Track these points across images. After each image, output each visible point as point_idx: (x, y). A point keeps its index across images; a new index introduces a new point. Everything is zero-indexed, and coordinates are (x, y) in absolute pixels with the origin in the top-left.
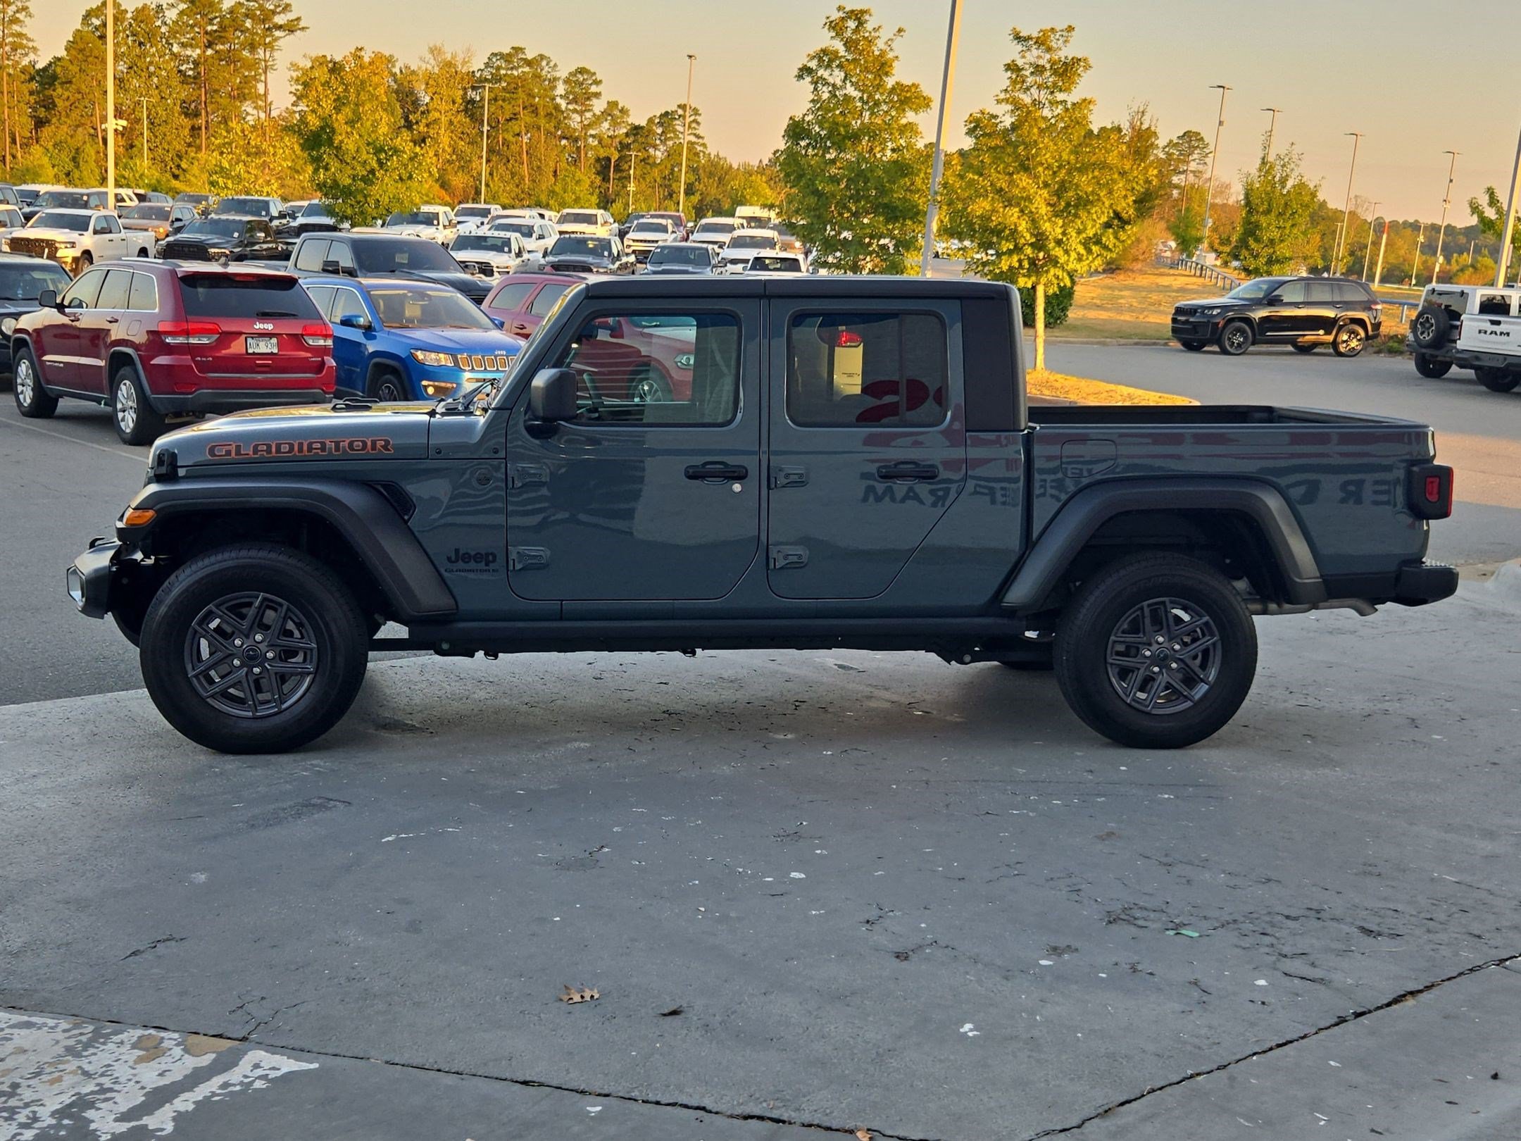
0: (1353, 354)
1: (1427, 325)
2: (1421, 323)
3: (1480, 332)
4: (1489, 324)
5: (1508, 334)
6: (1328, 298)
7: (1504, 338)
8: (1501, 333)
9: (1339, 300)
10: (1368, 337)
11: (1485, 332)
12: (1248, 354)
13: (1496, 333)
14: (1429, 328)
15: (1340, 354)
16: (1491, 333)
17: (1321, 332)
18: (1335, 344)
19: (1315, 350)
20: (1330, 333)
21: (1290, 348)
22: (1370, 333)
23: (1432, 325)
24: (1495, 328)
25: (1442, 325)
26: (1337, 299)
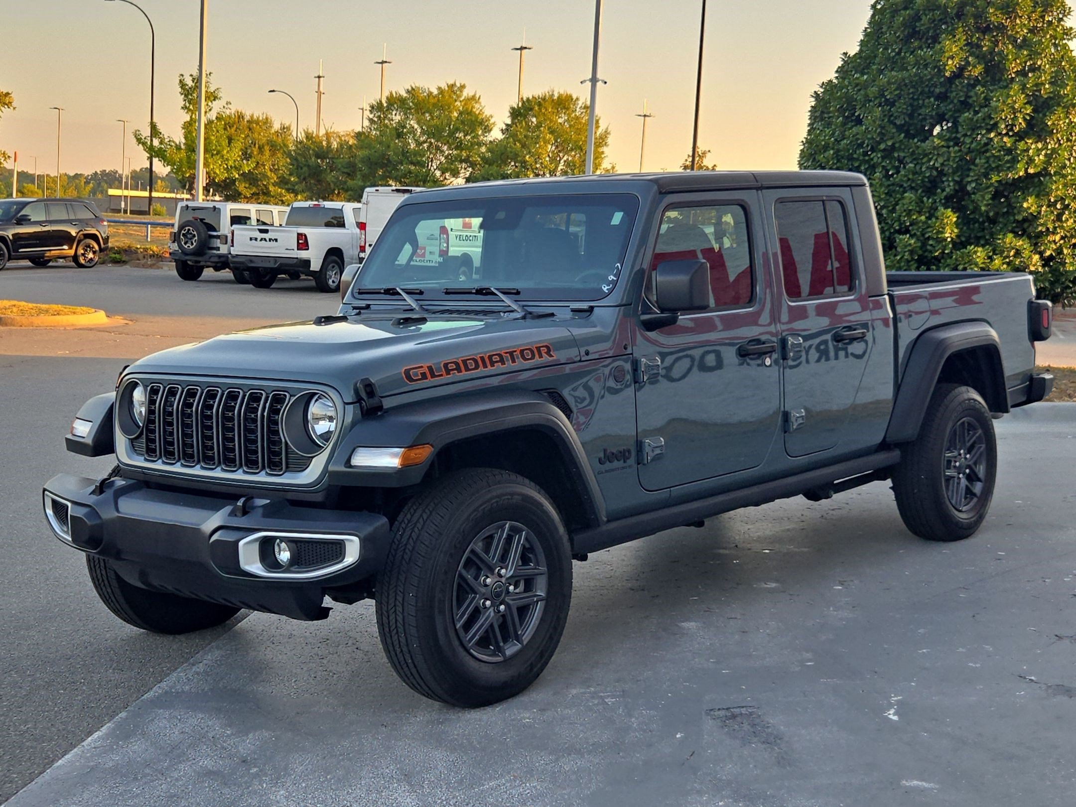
0: (91, 264)
1: (189, 236)
2: (184, 235)
3: (251, 239)
4: (258, 232)
5: (276, 240)
6: (65, 217)
7: (273, 243)
8: (270, 240)
9: (74, 218)
10: (101, 250)
11: (256, 239)
12: (8, 269)
13: (265, 240)
14: (191, 239)
15: (81, 266)
16: (261, 240)
17: (65, 247)
18: (75, 258)
19: (51, 264)
20: (71, 248)
21: (28, 263)
22: (102, 246)
23: (194, 236)
24: (264, 235)
25: (203, 235)
26: (72, 217)
